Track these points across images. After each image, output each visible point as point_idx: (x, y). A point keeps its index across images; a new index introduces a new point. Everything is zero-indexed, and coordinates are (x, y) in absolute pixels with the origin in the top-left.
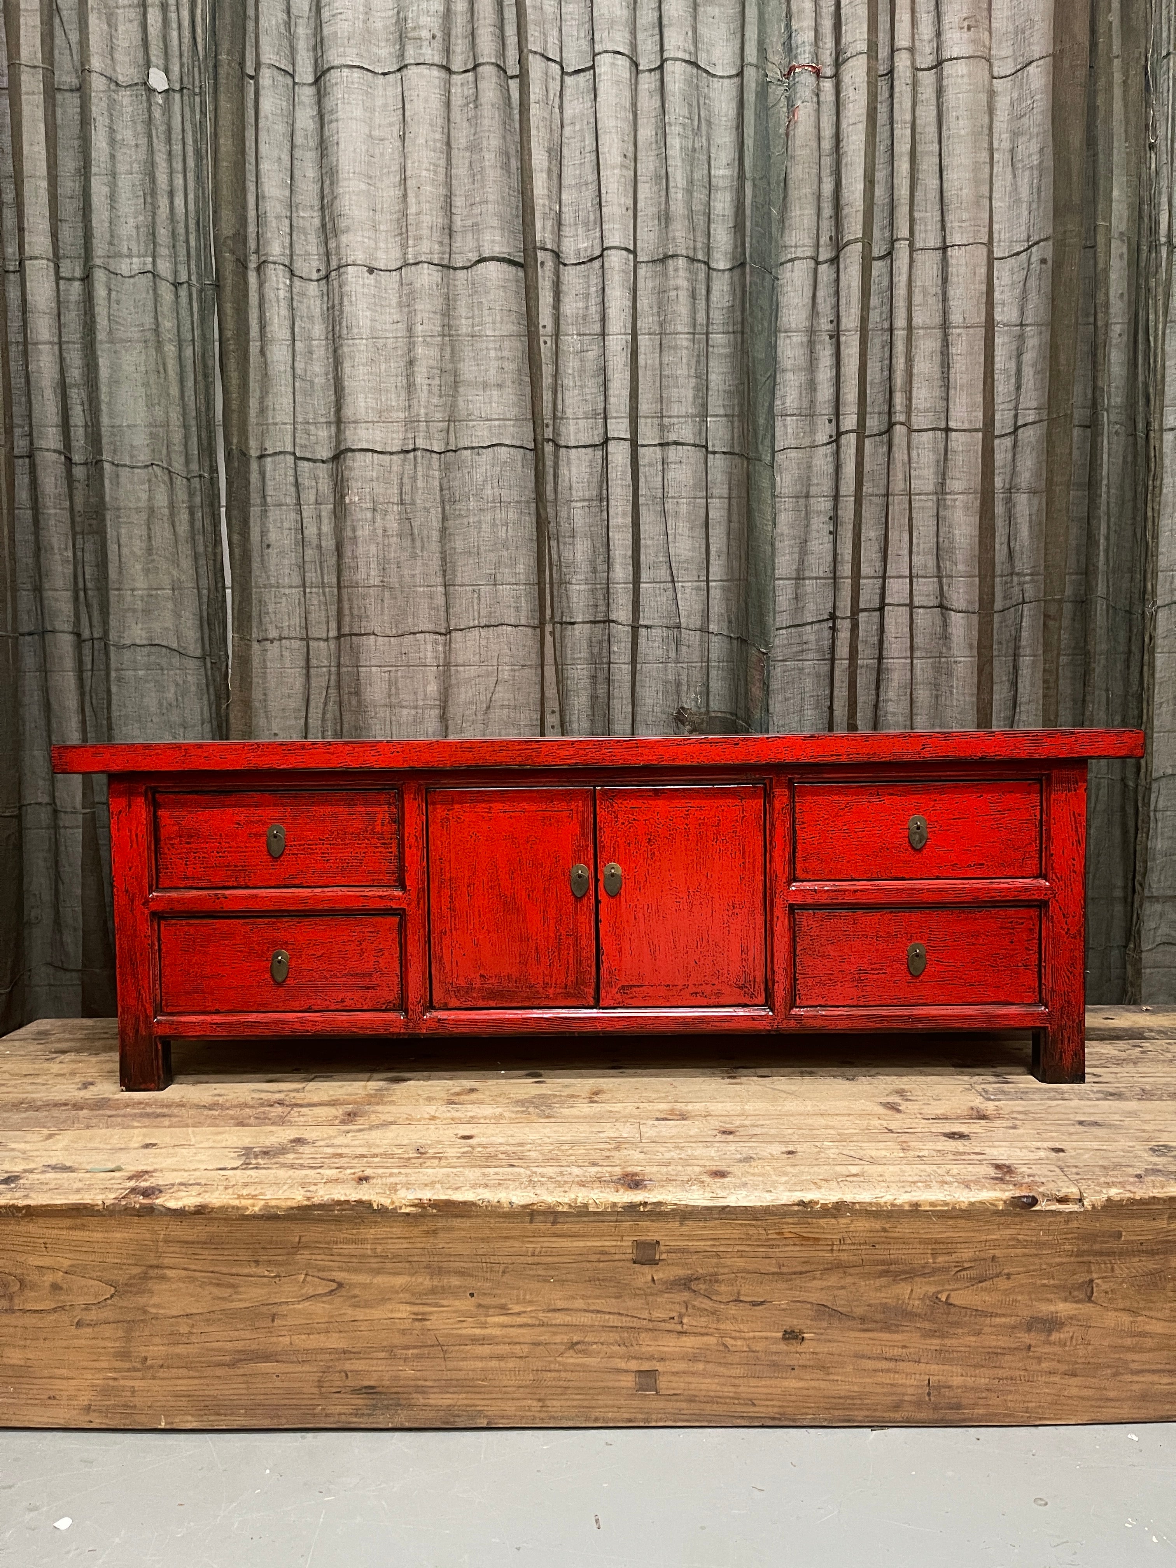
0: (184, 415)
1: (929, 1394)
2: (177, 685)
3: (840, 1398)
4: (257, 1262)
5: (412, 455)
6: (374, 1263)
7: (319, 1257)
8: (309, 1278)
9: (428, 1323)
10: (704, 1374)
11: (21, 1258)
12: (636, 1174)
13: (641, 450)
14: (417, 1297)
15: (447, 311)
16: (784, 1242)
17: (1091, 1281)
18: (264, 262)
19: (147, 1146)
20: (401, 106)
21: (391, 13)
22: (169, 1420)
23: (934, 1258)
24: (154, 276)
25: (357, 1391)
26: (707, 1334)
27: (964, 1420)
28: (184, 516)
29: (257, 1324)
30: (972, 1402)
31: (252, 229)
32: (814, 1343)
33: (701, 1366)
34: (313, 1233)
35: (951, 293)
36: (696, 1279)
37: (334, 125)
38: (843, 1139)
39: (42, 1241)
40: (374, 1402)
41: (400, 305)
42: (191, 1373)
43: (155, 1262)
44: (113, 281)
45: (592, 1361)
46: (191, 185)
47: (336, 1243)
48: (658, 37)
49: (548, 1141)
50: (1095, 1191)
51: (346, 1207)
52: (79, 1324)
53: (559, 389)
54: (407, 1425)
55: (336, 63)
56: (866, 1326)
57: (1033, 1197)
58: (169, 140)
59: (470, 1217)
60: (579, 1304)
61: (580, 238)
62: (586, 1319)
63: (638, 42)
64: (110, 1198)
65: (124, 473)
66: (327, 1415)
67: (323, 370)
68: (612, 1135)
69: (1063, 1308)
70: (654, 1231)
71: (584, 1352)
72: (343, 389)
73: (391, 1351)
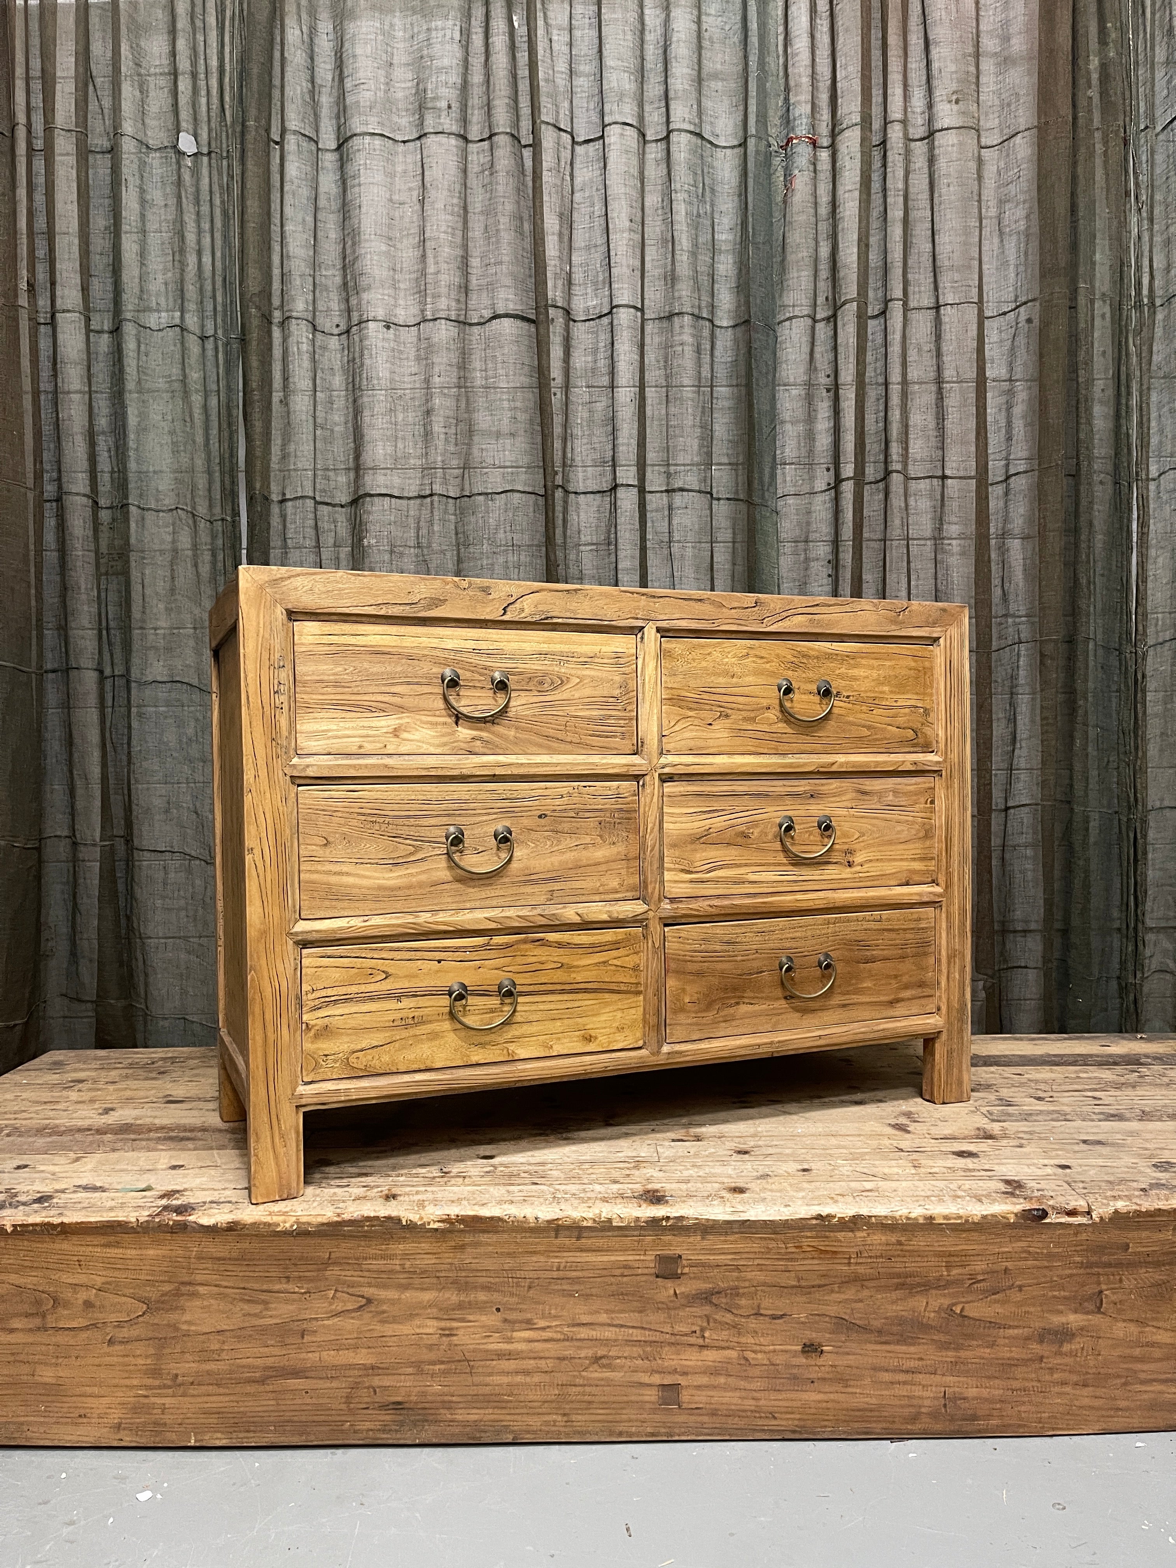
0: (209, 460)
1: (945, 1405)
2: (197, 720)
3: (859, 1410)
4: (288, 1277)
5: (429, 500)
6: (402, 1279)
7: (347, 1273)
8: (339, 1294)
9: (455, 1338)
10: (725, 1388)
11: (55, 1276)
12: (657, 1191)
13: (649, 497)
14: (446, 1312)
15: (463, 365)
16: (802, 1256)
17: (1101, 1292)
18: (288, 318)
19: (174, 1167)
20: (419, 171)
21: (409, 84)
22: (199, 1438)
23: (948, 1271)
24: (182, 329)
25: (384, 1407)
26: (728, 1348)
27: (979, 1431)
28: (207, 557)
29: (288, 1341)
30: (987, 1412)
31: (276, 285)
32: (833, 1356)
33: (722, 1380)
34: (344, 1249)
35: (945, 348)
36: (718, 1293)
37: (356, 189)
38: (855, 1157)
39: (76, 1258)
40: (401, 1418)
41: (418, 359)
42: (222, 1391)
43: (186, 1279)
44: (142, 335)
45: (617, 1376)
46: (219, 243)
47: (366, 1259)
48: (664, 109)
49: (568, 1160)
50: (1103, 1204)
51: (375, 1223)
52: (111, 1342)
53: (569, 438)
54: (434, 1441)
55: (358, 131)
56: (884, 1339)
57: (1043, 1210)
58: (197, 202)
59: (497, 1232)
60: (603, 1318)
61: (589, 296)
62: (609, 1333)
63: (646, 114)
64: (143, 1216)
65: (150, 516)
66: (355, 1432)
67: (342, 419)
68: (630, 1154)
69: (1074, 1319)
70: (678, 1246)
71: (609, 1367)
72: (362, 436)
73: (418, 1367)
